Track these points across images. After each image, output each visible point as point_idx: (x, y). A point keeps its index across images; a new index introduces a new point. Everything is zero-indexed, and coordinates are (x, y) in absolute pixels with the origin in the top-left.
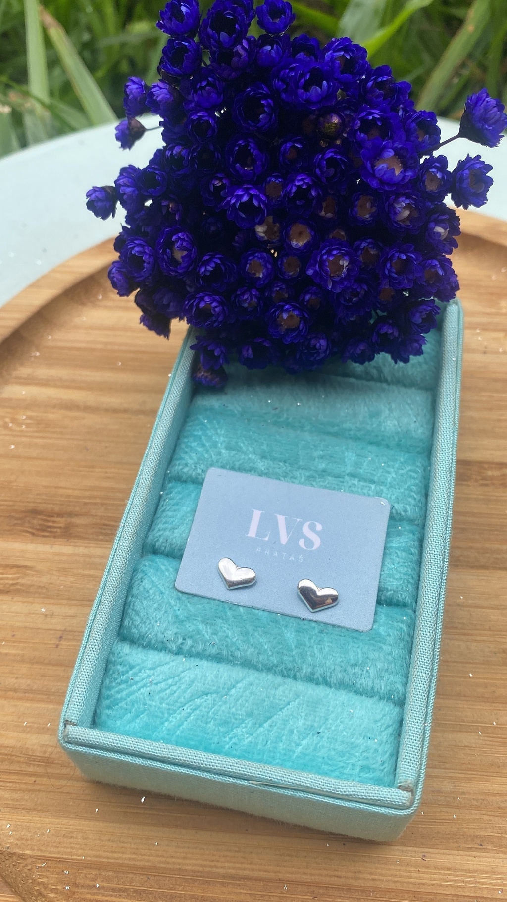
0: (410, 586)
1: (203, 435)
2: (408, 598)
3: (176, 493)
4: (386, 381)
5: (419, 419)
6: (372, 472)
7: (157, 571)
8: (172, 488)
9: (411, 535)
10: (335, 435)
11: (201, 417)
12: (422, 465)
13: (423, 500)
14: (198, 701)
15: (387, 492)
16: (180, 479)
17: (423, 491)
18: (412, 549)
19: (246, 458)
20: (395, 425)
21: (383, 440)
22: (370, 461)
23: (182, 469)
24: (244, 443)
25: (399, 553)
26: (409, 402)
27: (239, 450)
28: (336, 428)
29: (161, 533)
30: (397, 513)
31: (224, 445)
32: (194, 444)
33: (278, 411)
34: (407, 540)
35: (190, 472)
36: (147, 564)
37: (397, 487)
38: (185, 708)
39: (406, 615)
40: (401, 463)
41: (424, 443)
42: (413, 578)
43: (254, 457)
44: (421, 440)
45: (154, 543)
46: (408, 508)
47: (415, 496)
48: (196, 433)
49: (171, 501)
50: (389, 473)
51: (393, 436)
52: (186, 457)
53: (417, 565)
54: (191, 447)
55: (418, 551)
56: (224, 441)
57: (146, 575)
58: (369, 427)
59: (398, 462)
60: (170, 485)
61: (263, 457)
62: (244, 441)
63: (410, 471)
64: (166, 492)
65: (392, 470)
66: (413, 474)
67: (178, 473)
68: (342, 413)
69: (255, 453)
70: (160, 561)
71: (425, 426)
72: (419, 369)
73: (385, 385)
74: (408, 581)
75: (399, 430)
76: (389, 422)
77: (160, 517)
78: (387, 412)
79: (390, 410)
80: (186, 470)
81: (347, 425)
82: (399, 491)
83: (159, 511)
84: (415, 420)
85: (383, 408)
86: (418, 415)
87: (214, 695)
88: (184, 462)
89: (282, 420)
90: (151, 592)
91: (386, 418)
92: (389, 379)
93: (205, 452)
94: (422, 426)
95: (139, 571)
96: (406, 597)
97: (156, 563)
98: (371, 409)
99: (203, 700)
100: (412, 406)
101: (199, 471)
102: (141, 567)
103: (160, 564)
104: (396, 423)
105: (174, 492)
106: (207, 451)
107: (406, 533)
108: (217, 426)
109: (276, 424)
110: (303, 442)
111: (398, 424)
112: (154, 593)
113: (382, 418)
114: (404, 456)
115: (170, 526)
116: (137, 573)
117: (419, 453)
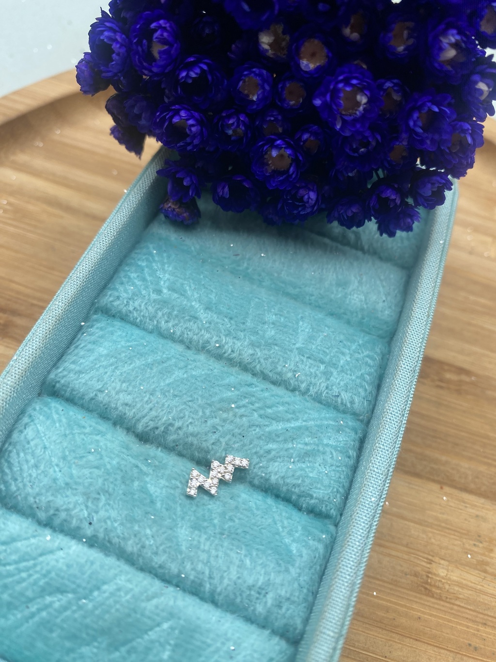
0: (338, 496)
1: (147, 266)
2: (332, 510)
3: (97, 328)
4: (362, 249)
5: (389, 298)
6: (325, 350)
7: (48, 418)
8: (96, 320)
9: (353, 434)
10: (295, 298)
11: (151, 246)
12: (381, 352)
13: (374, 393)
14: (48, 599)
15: (337, 376)
16: (108, 313)
17: (376, 382)
18: (350, 451)
19: (189, 304)
20: (361, 301)
21: (345, 314)
22: (325, 336)
23: (111, 302)
24: (190, 286)
25: (334, 454)
26: (382, 277)
27: (183, 294)
28: (298, 290)
29: (65, 373)
30: (342, 403)
31: (167, 284)
32: (133, 275)
33: (238, 257)
34: (348, 439)
35: (121, 307)
36: (38, 408)
37: (349, 372)
38: (30, 605)
39: (327, 532)
40: (359, 345)
41: (387, 327)
42: (343, 486)
43: (197, 306)
44: (386, 323)
45: (54, 384)
46: (356, 400)
47: (366, 386)
48: (140, 263)
49: (88, 337)
50: (343, 354)
51: (357, 313)
52: (121, 289)
53: (351, 470)
54: (129, 277)
55: (357, 453)
56: (168, 279)
57: (32, 421)
58: (332, 296)
59: (356, 344)
60: (95, 316)
61: (208, 308)
62: (192, 285)
63: (368, 356)
64: (87, 324)
65: (348, 351)
66: (370, 361)
67: (107, 304)
68: (307, 275)
69: (199, 301)
70: (55, 407)
71: (393, 308)
72: (399, 245)
73: (359, 253)
74: (337, 490)
75: (365, 306)
76: (356, 296)
77: (70, 354)
78: (356, 284)
79: (360, 282)
80: (116, 303)
81: (309, 289)
82: (351, 377)
83: (72, 348)
84: (384, 299)
85: (353, 278)
86: (389, 294)
87: (70, 596)
88: (116, 294)
89: (241, 268)
90: (32, 443)
91: (354, 290)
92: (366, 247)
93: (143, 287)
94: (390, 307)
95: (26, 415)
96: (331, 509)
97: (50, 409)
98: (340, 277)
99: (55, 599)
100: (384, 283)
101: (131, 308)
102: (30, 410)
103: (53, 411)
104: (363, 298)
105: (95, 327)
106: (146, 287)
107: (347, 430)
108: (165, 261)
109: (234, 272)
110: (257, 300)
111: (366, 300)
112: (36, 446)
113: (350, 289)
114: (364, 337)
115: (78, 368)
116: (24, 416)
117: (381, 337)
